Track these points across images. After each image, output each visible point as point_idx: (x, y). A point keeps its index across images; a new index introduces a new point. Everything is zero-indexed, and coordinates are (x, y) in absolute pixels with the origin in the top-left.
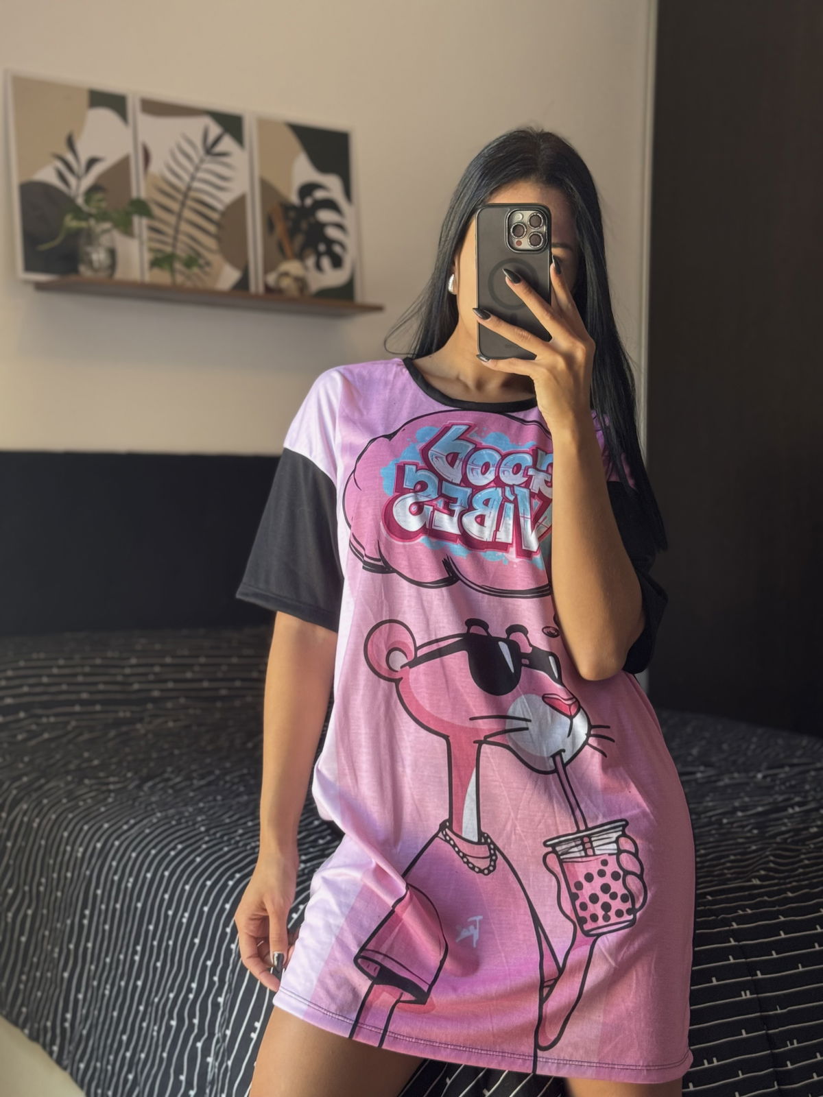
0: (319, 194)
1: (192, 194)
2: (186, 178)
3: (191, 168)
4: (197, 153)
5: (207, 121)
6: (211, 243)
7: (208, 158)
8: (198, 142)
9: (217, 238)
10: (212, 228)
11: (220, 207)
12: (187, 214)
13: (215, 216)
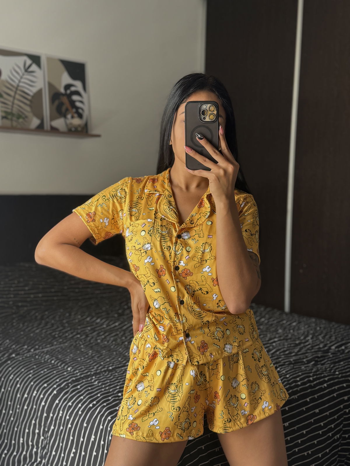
0: (73, 89)
1: (19, 88)
2: (17, 82)
3: (19, 77)
4: (21, 71)
5: (25, 58)
6: (28, 109)
7: (26, 73)
8: (22, 66)
9: (30, 106)
10: (28, 102)
11: (31, 94)
12: (17, 96)
13: (29, 98)
